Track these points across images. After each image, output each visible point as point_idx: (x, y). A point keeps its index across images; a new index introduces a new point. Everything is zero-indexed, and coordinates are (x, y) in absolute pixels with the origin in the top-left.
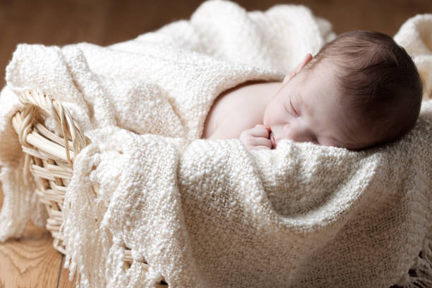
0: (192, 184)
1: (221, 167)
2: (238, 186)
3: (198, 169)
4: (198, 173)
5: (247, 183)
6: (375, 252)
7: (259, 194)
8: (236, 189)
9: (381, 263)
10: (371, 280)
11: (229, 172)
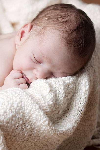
0: (6, 124)
1: (19, 109)
2: (31, 117)
3: (8, 114)
4: (8, 116)
5: (37, 115)
6: (86, 124)
7: (46, 120)
8: (30, 119)
9: (89, 129)
10: (85, 139)
11: (24, 111)
